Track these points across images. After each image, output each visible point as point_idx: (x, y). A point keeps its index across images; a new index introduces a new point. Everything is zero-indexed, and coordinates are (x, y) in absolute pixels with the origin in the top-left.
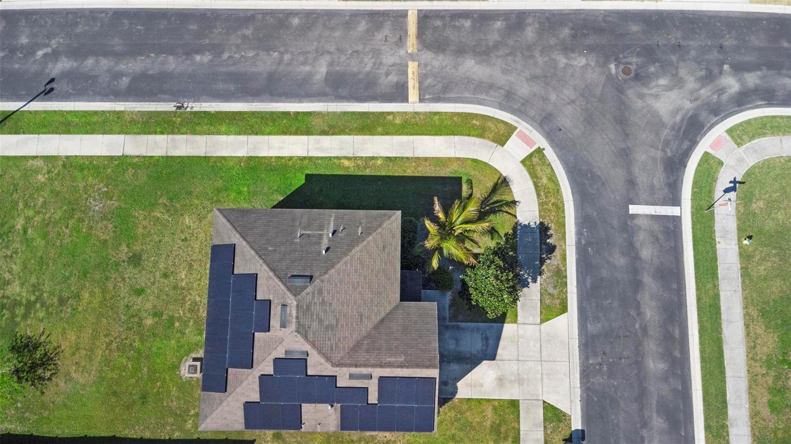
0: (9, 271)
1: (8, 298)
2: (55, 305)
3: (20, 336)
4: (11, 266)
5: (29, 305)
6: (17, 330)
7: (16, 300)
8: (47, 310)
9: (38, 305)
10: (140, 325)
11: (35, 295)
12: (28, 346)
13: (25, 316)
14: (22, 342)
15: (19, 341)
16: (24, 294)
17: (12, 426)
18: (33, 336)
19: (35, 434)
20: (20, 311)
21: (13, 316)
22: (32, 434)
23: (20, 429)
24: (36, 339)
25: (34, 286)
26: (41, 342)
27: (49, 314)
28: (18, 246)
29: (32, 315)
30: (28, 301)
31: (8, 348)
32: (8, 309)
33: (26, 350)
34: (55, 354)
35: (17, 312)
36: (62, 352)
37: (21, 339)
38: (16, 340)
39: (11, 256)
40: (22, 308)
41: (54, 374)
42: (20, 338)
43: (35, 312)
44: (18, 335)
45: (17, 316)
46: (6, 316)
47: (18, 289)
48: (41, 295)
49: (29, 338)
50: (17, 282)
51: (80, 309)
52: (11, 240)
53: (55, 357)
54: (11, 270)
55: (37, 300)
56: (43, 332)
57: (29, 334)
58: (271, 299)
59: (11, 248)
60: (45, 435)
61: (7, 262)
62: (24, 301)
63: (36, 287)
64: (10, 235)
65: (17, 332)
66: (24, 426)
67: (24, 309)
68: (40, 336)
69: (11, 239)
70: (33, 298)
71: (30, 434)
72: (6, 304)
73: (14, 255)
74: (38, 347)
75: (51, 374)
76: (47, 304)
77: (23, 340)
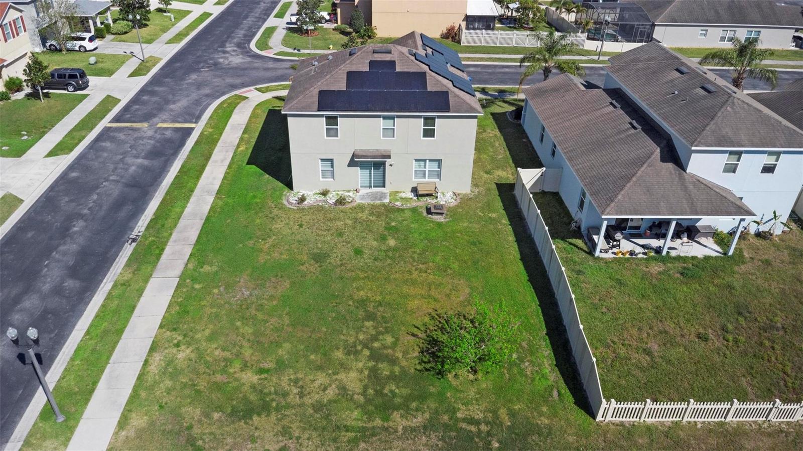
0: (325, 389)
1: (366, 388)
2: (375, 324)
3: (421, 365)
4: (317, 387)
5: (376, 356)
6: (412, 370)
7: (369, 376)
8: (382, 333)
9: (376, 345)
10: (395, 249)
11: (362, 350)
12: (433, 353)
13: (393, 361)
14: (429, 362)
15: (428, 366)
16: (360, 365)
17: (545, 363)
18: (420, 348)
19: (545, 332)
20: (385, 369)
21: (392, 377)
22: (546, 334)
23: (546, 351)
24: (423, 343)
25: (348, 353)
26: (426, 336)
27: (387, 330)
28: (285, 379)
29: (390, 351)
30: (371, 357)
31: (440, 379)
32: (383, 388)
33: (440, 354)
34: (440, 317)
35: (387, 373)
36: (436, 310)
37: (425, 363)
38: (427, 370)
39: (302, 387)
40: (380, 365)
41: (464, 317)
42: (423, 364)
43: (385, 347)
44: (419, 367)
45: (392, 372)
46: (394, 388)
47: (353, 375)
48: (361, 342)
49: (422, 352)
50: (342, 376)
51: (378, 298)
52: (275, 389)
53: (443, 317)
54: (322, 387)
55: (367, 348)
56: (413, 335)
57: (416, 354)
58: (368, 61)
59: (287, 388)
60: (542, 319)
61: (309, 393)
62: (371, 364)
63: (352, 351)
64: (266, 391)
65: (416, 369)
66: (540, 346)
67: (382, 364)
68: (418, 338)
69: (273, 389)
70: (367, 352)
71: (547, 337)
72: (376, 391)
73: (300, 383)
74: (433, 338)
75: (465, 319)
76: (374, 333)
77: (426, 360)
